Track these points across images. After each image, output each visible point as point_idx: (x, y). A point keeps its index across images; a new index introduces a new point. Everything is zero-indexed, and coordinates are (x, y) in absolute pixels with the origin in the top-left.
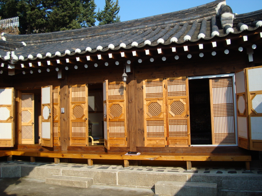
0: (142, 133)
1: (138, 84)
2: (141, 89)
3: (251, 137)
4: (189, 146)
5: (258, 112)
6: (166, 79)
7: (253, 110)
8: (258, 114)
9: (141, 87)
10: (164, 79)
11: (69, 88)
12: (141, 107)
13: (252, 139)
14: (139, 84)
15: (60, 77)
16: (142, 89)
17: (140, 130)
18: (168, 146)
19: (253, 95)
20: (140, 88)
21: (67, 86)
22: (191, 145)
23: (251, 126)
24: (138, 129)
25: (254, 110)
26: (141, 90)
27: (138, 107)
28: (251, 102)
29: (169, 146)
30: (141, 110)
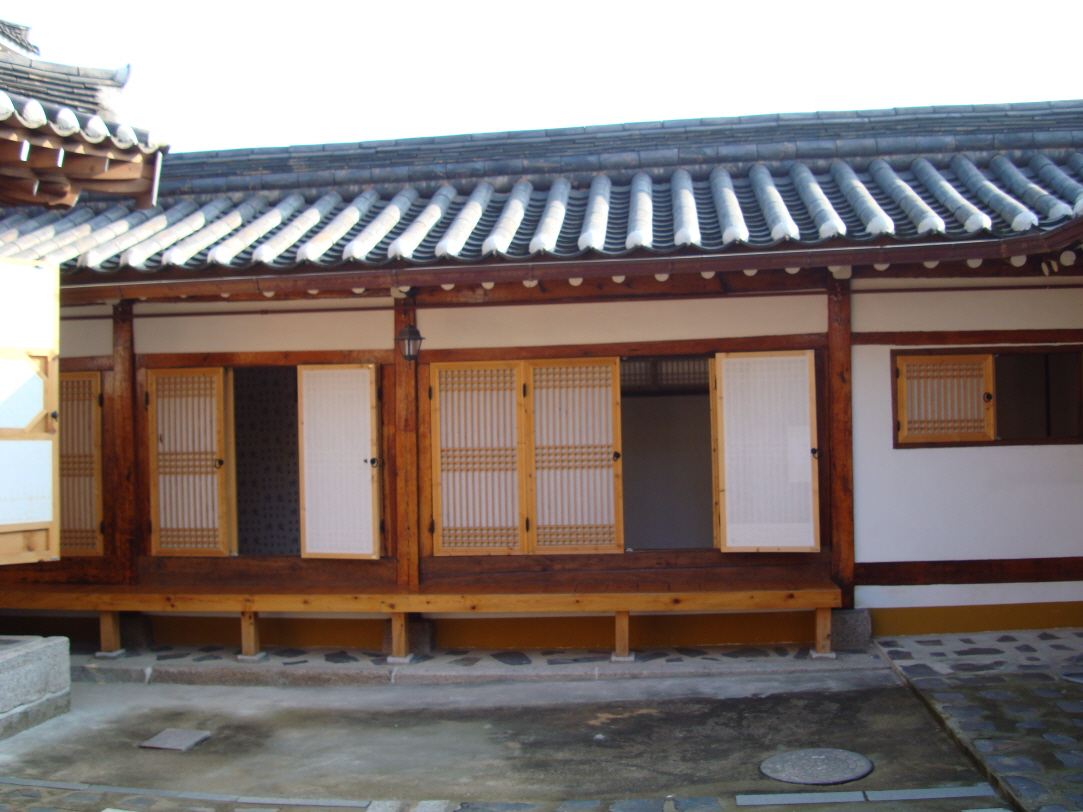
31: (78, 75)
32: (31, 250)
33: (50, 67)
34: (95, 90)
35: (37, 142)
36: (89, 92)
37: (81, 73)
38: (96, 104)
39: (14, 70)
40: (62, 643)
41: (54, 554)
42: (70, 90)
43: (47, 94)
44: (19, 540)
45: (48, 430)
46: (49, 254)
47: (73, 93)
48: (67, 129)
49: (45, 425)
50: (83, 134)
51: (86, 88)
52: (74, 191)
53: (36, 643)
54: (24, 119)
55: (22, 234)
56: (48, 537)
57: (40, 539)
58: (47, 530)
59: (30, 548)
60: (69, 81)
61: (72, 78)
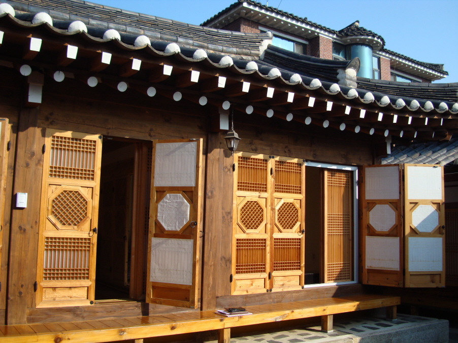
0: (226, 265)
1: (225, 158)
2: (229, 170)
3: (408, 268)
4: (303, 288)
5: (420, 230)
6: (273, 158)
7: (413, 228)
8: (420, 233)
9: (231, 166)
10: (270, 157)
11: (44, 135)
12: (228, 210)
13: (409, 270)
14: (227, 159)
15: (35, 98)
16: (232, 169)
17: (224, 258)
18: (271, 290)
19: (413, 205)
20: (229, 167)
21: (38, 131)
22: (306, 286)
23: (409, 251)
24: (220, 256)
25: (415, 228)
26: (230, 172)
27: (223, 209)
28: (411, 216)
29: (273, 290)
30: (227, 215)
31: (448, 87)
32: (436, 159)
33: (436, 86)
34: (456, 92)
35: (431, 117)
36: (453, 93)
37: (450, 86)
38: (457, 97)
39: (422, 89)
40: (446, 322)
41: (443, 285)
42: (445, 93)
43: (436, 96)
44: (428, 278)
45: (441, 233)
46: (442, 161)
47: (446, 95)
48: (443, 110)
49: (439, 231)
50: (450, 111)
51: (452, 92)
52: (450, 134)
53: (435, 321)
54: (425, 109)
55: (434, 152)
56: (440, 277)
57: (437, 278)
58: (440, 274)
59: (433, 282)
60: (445, 90)
61: (446, 89)
